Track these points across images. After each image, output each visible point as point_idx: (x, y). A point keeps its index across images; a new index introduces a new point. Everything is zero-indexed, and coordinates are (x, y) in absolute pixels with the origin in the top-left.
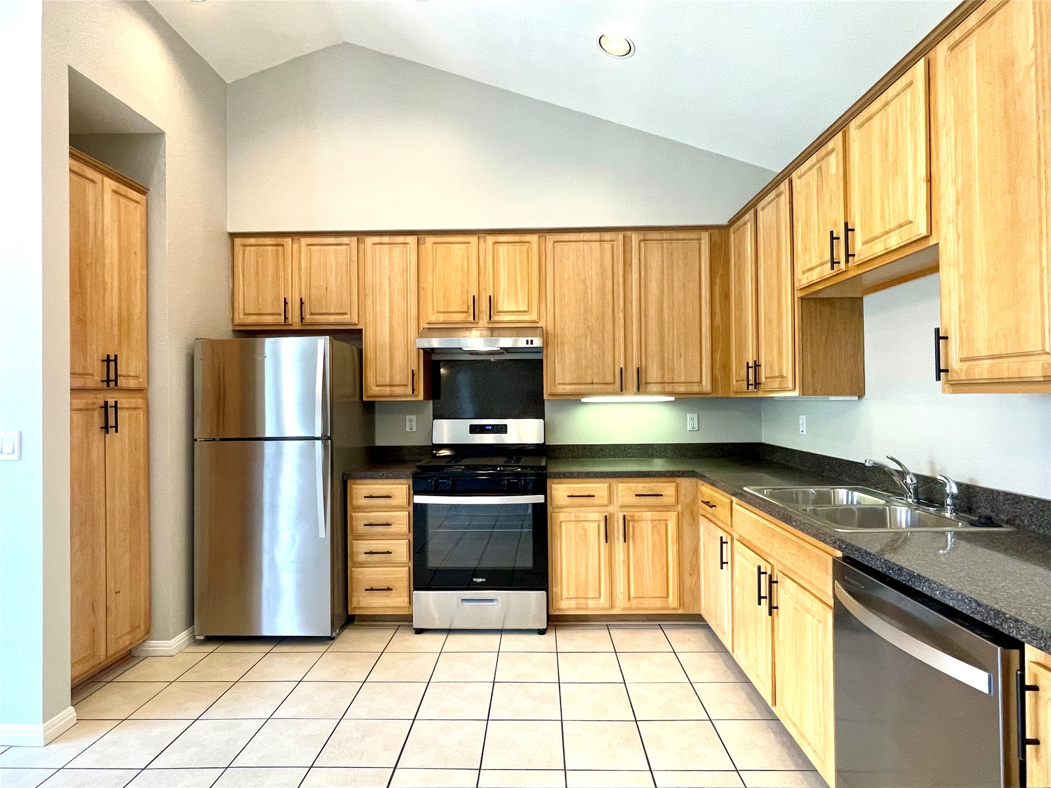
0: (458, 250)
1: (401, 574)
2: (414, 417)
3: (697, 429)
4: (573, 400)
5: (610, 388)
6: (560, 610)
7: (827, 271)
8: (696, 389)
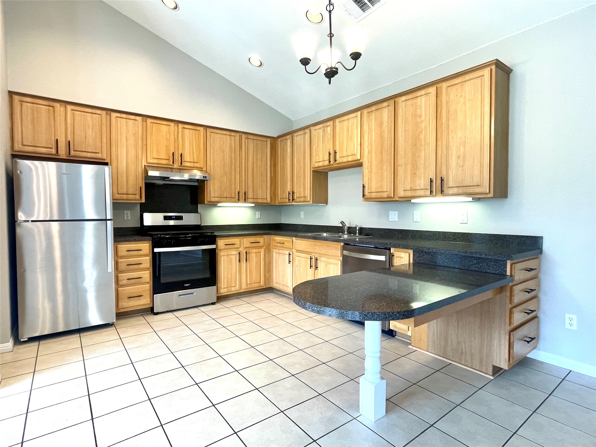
0: (164, 128)
1: (147, 287)
2: (129, 212)
3: (260, 218)
4: (214, 204)
5: (233, 200)
6: (221, 293)
7: (327, 163)
8: (265, 201)
